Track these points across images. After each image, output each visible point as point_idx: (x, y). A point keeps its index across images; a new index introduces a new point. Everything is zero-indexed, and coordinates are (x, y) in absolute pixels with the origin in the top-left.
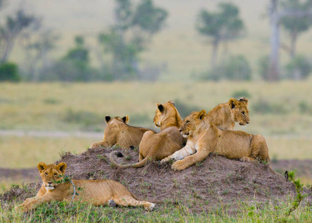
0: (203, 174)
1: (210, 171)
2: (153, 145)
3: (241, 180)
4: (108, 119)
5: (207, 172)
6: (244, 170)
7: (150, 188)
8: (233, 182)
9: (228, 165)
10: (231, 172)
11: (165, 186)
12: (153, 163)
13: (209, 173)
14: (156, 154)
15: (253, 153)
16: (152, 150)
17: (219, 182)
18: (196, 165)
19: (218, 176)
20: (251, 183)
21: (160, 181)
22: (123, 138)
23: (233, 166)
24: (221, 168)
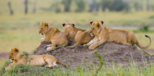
0: (102, 51)
1: (105, 50)
2: (80, 37)
3: (120, 54)
4: (64, 25)
5: (104, 50)
6: (123, 49)
7: (74, 58)
8: (116, 55)
9: (115, 47)
10: (116, 50)
11: (82, 57)
12: (79, 46)
13: (105, 51)
14: (81, 42)
15: (128, 41)
16: (79, 39)
17: (109, 55)
18: (99, 47)
19: (109, 52)
20: (125, 55)
21: (80, 55)
22: (72, 34)
23: (118, 48)
24: (111, 48)
